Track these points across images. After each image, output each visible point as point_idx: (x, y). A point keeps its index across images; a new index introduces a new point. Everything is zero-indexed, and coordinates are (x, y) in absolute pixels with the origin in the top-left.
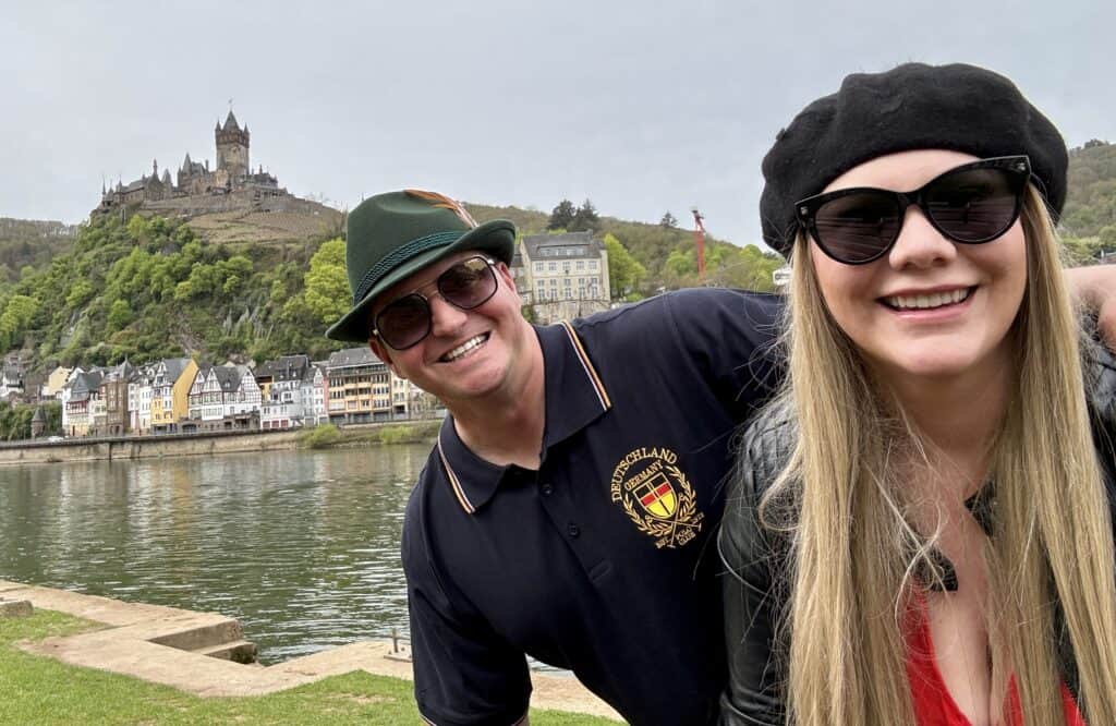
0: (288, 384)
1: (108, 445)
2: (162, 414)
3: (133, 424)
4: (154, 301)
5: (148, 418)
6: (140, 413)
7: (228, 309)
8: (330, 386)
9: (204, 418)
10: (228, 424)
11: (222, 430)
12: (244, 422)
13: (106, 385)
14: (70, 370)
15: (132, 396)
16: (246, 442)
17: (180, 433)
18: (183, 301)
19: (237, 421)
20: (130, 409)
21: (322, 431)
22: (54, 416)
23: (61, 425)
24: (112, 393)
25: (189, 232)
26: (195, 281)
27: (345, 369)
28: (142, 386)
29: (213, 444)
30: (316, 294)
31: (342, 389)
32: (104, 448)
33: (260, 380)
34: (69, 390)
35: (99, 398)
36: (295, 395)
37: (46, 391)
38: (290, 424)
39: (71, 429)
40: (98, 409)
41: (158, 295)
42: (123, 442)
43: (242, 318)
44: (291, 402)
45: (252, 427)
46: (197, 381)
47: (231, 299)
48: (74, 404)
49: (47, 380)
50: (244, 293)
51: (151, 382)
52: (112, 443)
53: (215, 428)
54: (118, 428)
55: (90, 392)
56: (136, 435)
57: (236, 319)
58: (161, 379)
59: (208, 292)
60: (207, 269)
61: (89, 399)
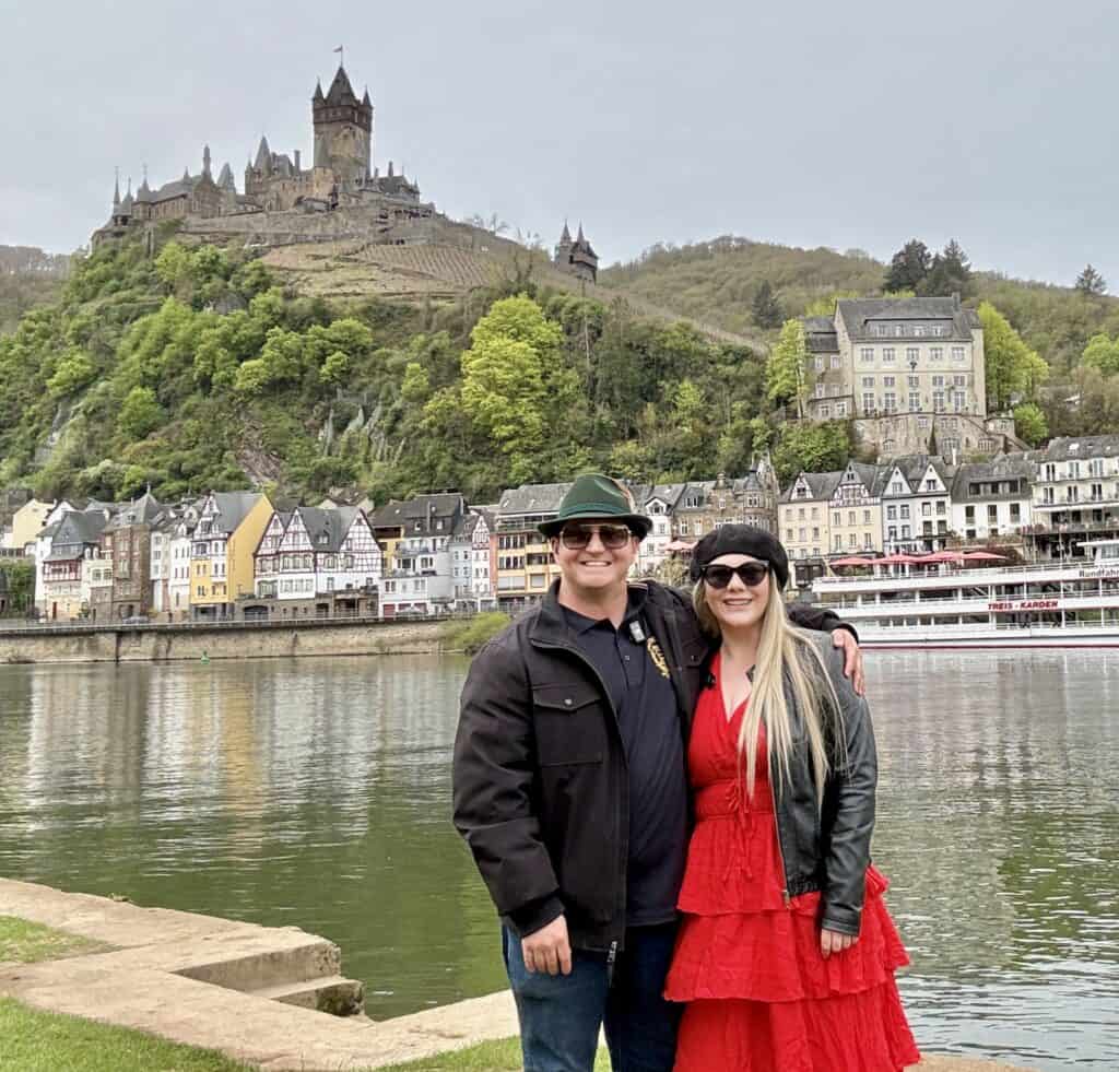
0: (428, 542)
1: (113, 637)
2: (209, 587)
3: (158, 602)
4: (199, 391)
5: (184, 592)
6: (170, 584)
7: (327, 409)
8: (501, 548)
9: (281, 596)
10: (323, 607)
11: (312, 617)
12: (351, 604)
13: (111, 534)
14: (52, 506)
15: (158, 554)
16: (352, 639)
17: (240, 619)
18: (250, 393)
19: (338, 602)
20: (153, 577)
21: (482, 623)
22: (21, 584)
23: (33, 601)
24: (123, 547)
25: (263, 275)
26: (271, 360)
27: (526, 518)
28: (175, 537)
29: (295, 640)
30: (481, 388)
31: (520, 553)
32: (107, 642)
33: (380, 533)
34: (49, 540)
35: (101, 556)
36: (439, 561)
37: (9, 541)
38: (431, 610)
39: (50, 608)
40: (97, 575)
41: (205, 383)
42: (140, 633)
43: (351, 427)
44: (433, 573)
45: (364, 613)
46: (271, 532)
47: (333, 394)
48: (55, 565)
49: (9, 522)
50: (356, 383)
51: (190, 531)
52: (121, 634)
53: (300, 613)
54: (131, 607)
55: (87, 544)
56: (161, 621)
57: (340, 428)
58: (208, 527)
59: (293, 380)
60: (293, 339)
61: (83, 556)
